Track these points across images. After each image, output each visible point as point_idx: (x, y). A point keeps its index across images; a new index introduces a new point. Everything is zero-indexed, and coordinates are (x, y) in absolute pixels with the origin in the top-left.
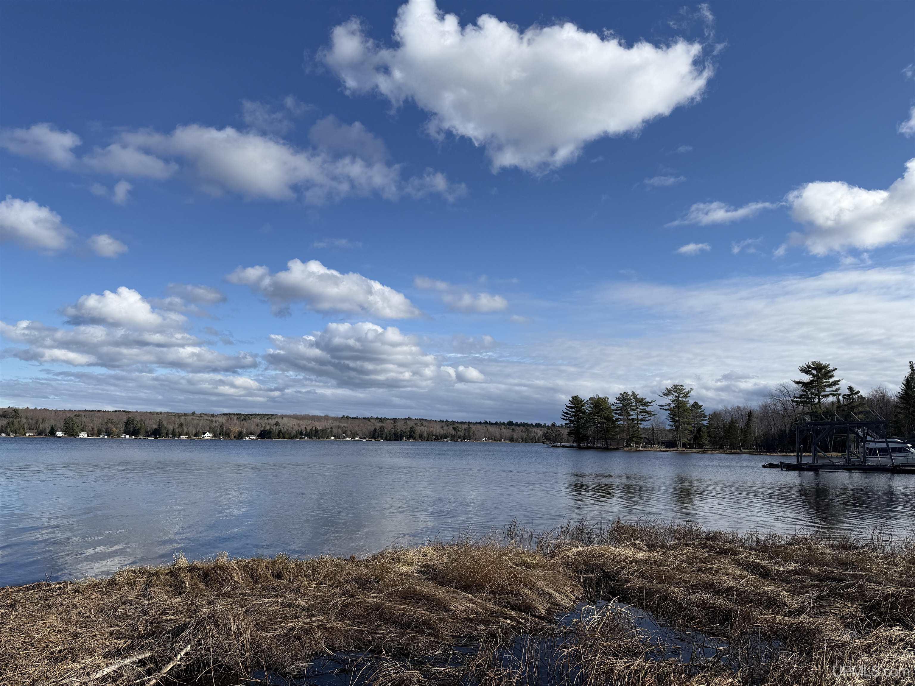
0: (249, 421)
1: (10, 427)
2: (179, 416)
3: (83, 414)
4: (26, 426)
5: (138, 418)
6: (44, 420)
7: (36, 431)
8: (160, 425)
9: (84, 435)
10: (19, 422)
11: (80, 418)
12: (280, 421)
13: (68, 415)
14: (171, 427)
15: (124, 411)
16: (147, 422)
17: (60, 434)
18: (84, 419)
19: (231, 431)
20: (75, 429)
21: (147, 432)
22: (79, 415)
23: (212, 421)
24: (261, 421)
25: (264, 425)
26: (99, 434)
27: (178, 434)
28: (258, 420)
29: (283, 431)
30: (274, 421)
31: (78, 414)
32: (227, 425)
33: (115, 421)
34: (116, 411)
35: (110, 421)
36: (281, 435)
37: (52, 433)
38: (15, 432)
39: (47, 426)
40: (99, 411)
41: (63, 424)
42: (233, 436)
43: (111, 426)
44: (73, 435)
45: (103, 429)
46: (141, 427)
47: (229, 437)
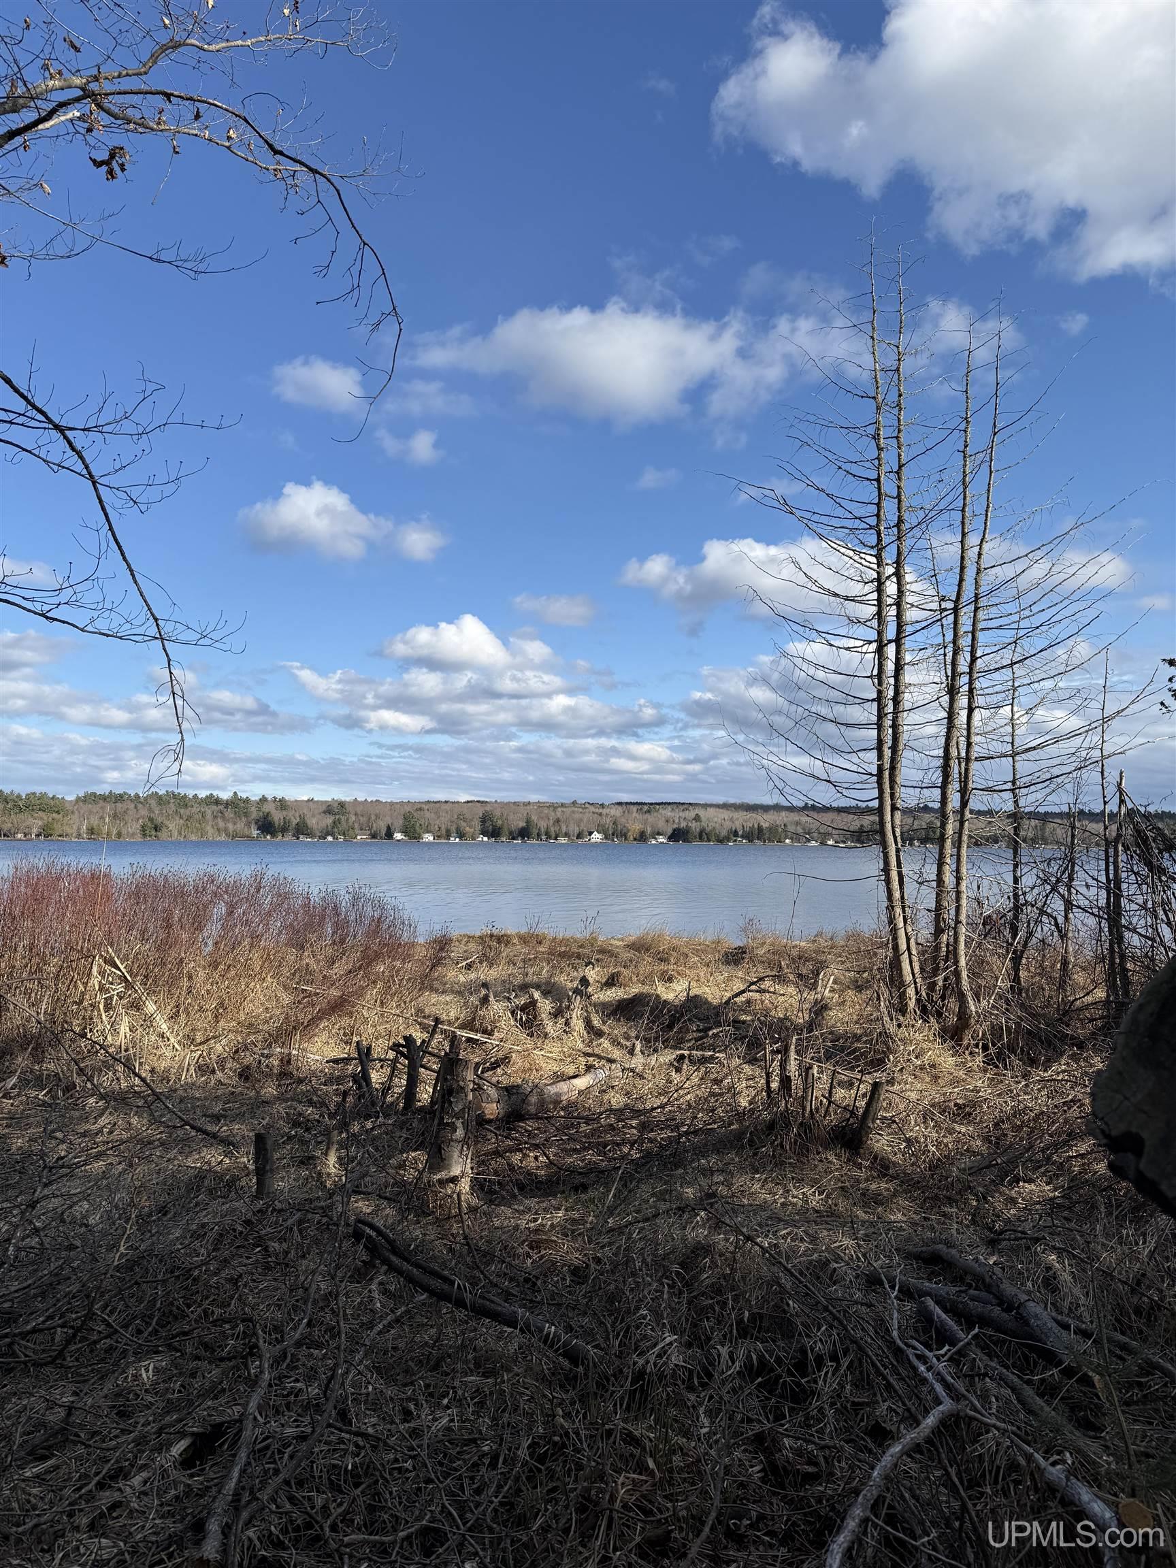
0: (655, 814)
1: (338, 828)
2: (554, 807)
3: (426, 807)
4: (356, 825)
5: (497, 813)
6: (377, 817)
7: (369, 832)
8: (527, 822)
9: (428, 838)
10: (347, 820)
11: (422, 813)
12: (701, 812)
13: (408, 809)
14: (543, 825)
15: (478, 802)
16: (511, 817)
17: (398, 836)
18: (427, 815)
19: (629, 831)
20: (417, 828)
21: (511, 833)
22: (420, 809)
23: (600, 814)
24: (673, 814)
25: (677, 821)
26: (448, 836)
27: (553, 836)
28: (668, 812)
29: (708, 830)
30: (691, 814)
31: (420, 807)
32: (623, 820)
33: (467, 816)
34: (468, 802)
35: (460, 816)
36: (703, 835)
37: (389, 835)
38: (344, 834)
39: (381, 826)
40: (446, 802)
41: (401, 822)
42: (632, 838)
43: (463, 824)
44: (415, 838)
45: (453, 829)
46: (502, 825)
47: (626, 839)
